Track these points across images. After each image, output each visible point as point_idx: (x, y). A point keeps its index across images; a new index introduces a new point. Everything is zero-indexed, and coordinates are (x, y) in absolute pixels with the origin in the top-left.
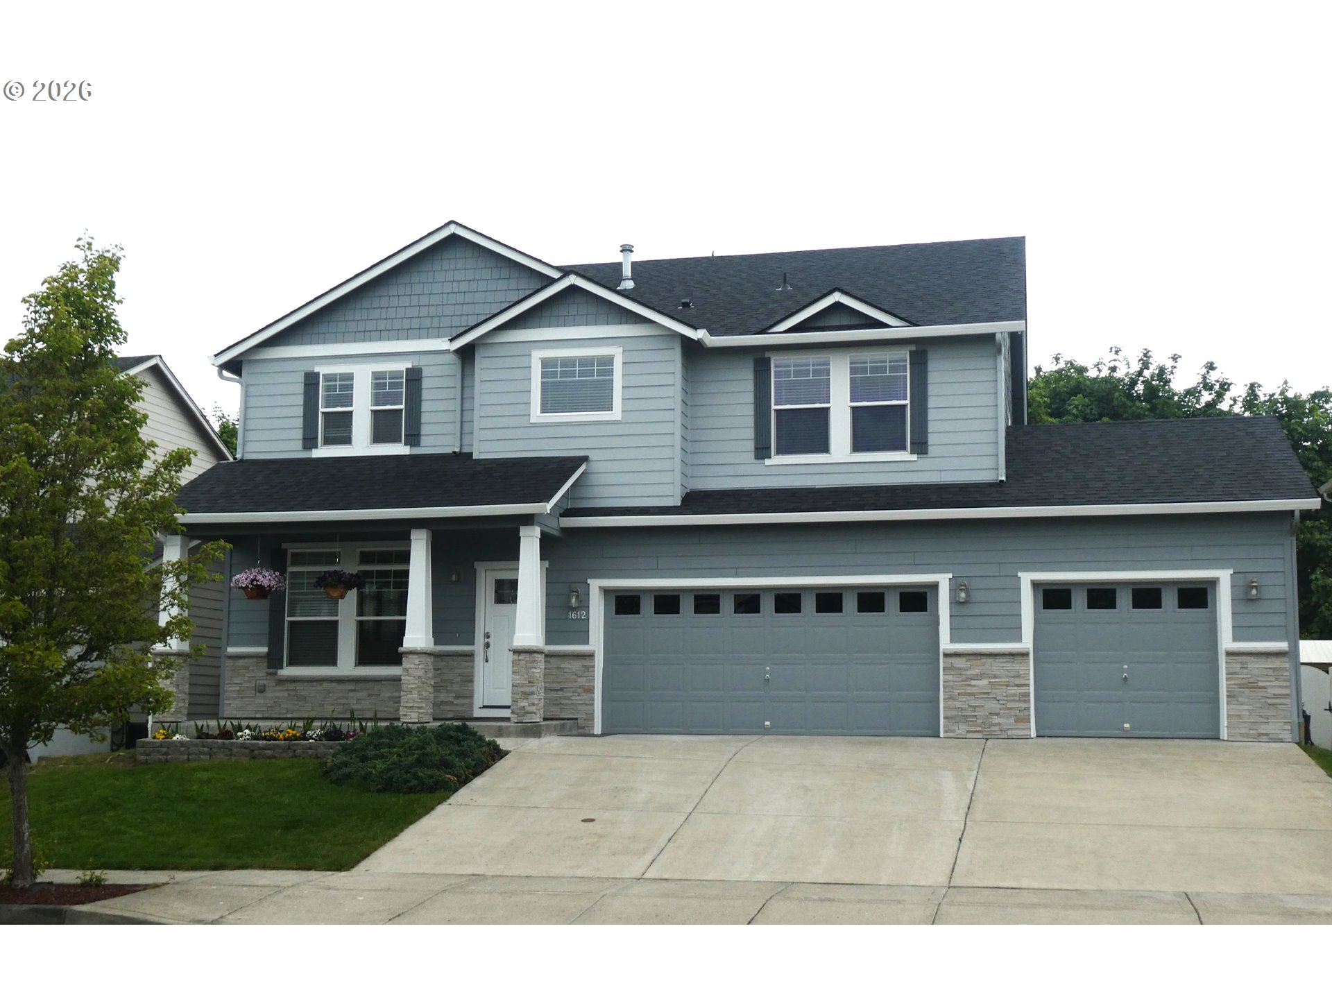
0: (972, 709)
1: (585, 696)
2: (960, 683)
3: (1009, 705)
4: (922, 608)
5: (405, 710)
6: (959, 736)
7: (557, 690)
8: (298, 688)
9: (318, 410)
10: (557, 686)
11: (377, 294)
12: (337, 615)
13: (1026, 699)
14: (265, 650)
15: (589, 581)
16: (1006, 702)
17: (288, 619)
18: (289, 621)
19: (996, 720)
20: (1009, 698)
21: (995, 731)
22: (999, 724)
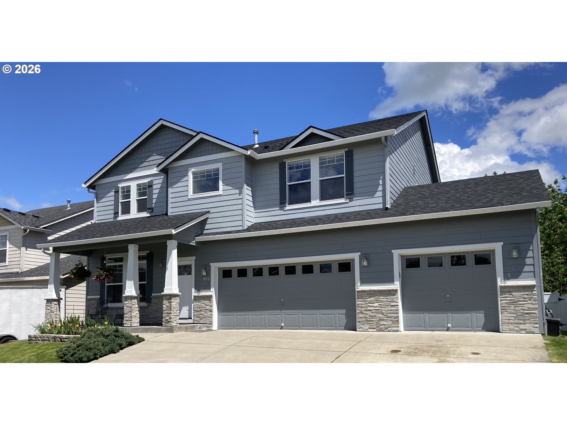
0: (371, 317)
1: (209, 313)
2: (365, 305)
3: (389, 315)
4: (349, 270)
5: (125, 321)
6: (365, 330)
7: (198, 311)
8: (109, 312)
9: (119, 201)
10: (199, 309)
11: (138, 153)
12: (122, 282)
13: (397, 312)
14: (99, 297)
15: (211, 264)
16: (386, 314)
17: (106, 284)
18: (107, 286)
19: (383, 323)
20: (388, 312)
21: (382, 328)
22: (384, 325)
